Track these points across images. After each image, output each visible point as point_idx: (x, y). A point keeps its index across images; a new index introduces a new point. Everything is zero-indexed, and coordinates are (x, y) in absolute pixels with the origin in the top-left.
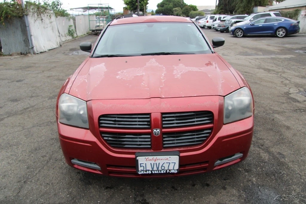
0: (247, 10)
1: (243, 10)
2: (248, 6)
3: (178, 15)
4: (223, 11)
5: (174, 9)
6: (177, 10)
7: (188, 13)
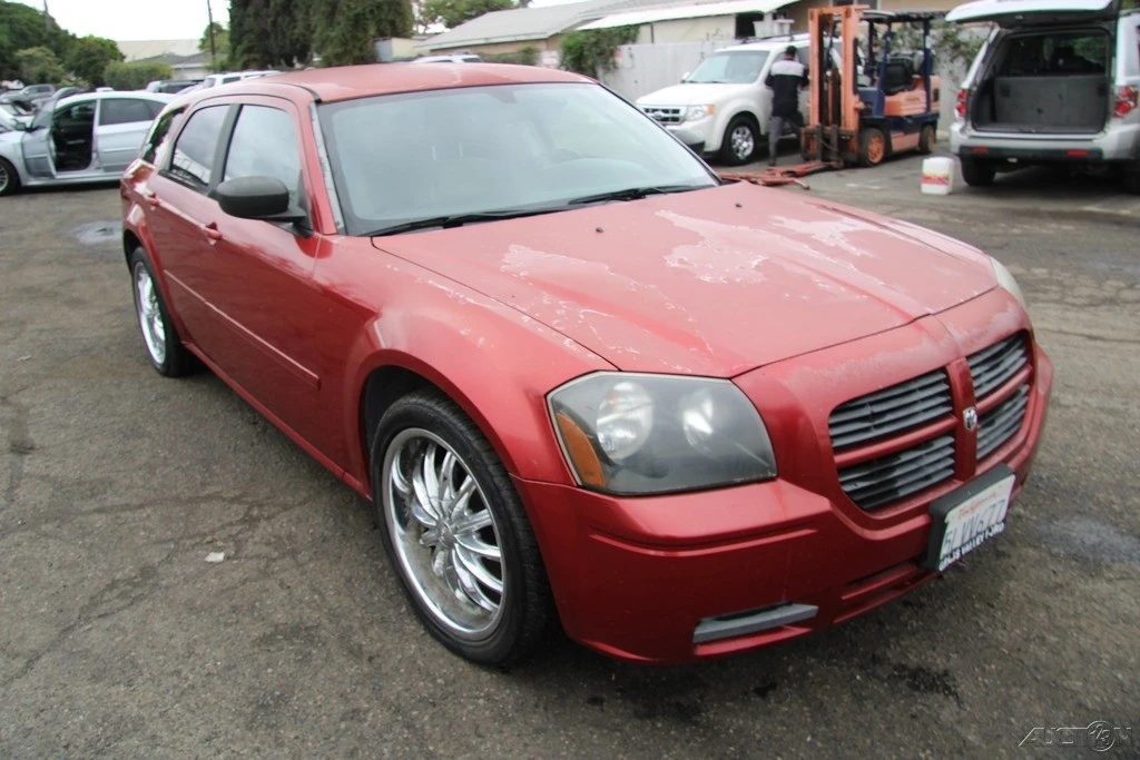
0: (356, 53)
1: (339, 50)
2: (354, 38)
3: (48, 78)
4: (257, 56)
5: (22, 53)
6: (40, 60)
7: (95, 72)
